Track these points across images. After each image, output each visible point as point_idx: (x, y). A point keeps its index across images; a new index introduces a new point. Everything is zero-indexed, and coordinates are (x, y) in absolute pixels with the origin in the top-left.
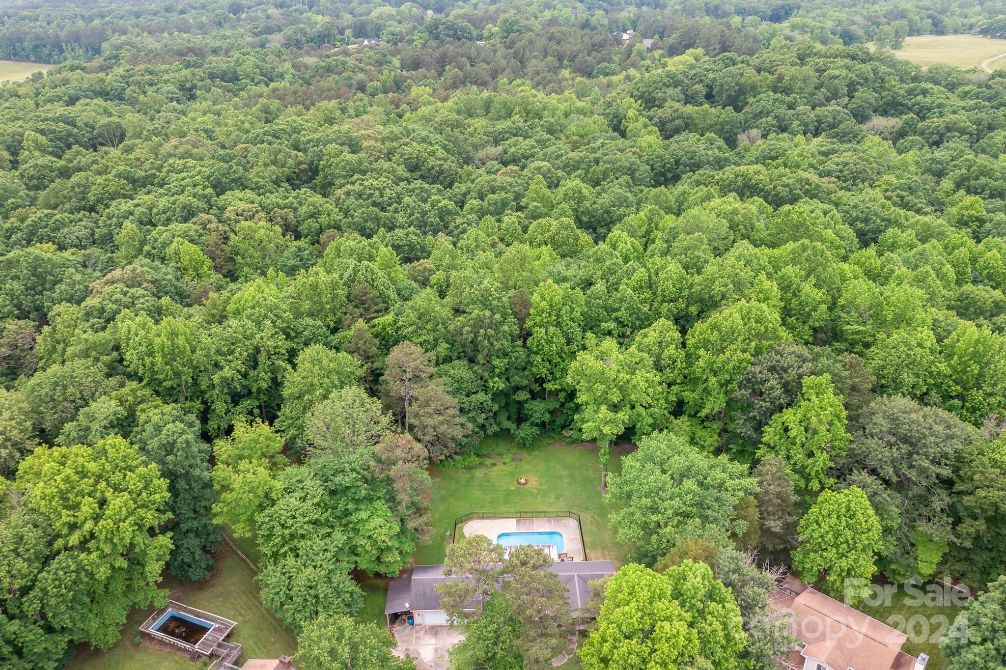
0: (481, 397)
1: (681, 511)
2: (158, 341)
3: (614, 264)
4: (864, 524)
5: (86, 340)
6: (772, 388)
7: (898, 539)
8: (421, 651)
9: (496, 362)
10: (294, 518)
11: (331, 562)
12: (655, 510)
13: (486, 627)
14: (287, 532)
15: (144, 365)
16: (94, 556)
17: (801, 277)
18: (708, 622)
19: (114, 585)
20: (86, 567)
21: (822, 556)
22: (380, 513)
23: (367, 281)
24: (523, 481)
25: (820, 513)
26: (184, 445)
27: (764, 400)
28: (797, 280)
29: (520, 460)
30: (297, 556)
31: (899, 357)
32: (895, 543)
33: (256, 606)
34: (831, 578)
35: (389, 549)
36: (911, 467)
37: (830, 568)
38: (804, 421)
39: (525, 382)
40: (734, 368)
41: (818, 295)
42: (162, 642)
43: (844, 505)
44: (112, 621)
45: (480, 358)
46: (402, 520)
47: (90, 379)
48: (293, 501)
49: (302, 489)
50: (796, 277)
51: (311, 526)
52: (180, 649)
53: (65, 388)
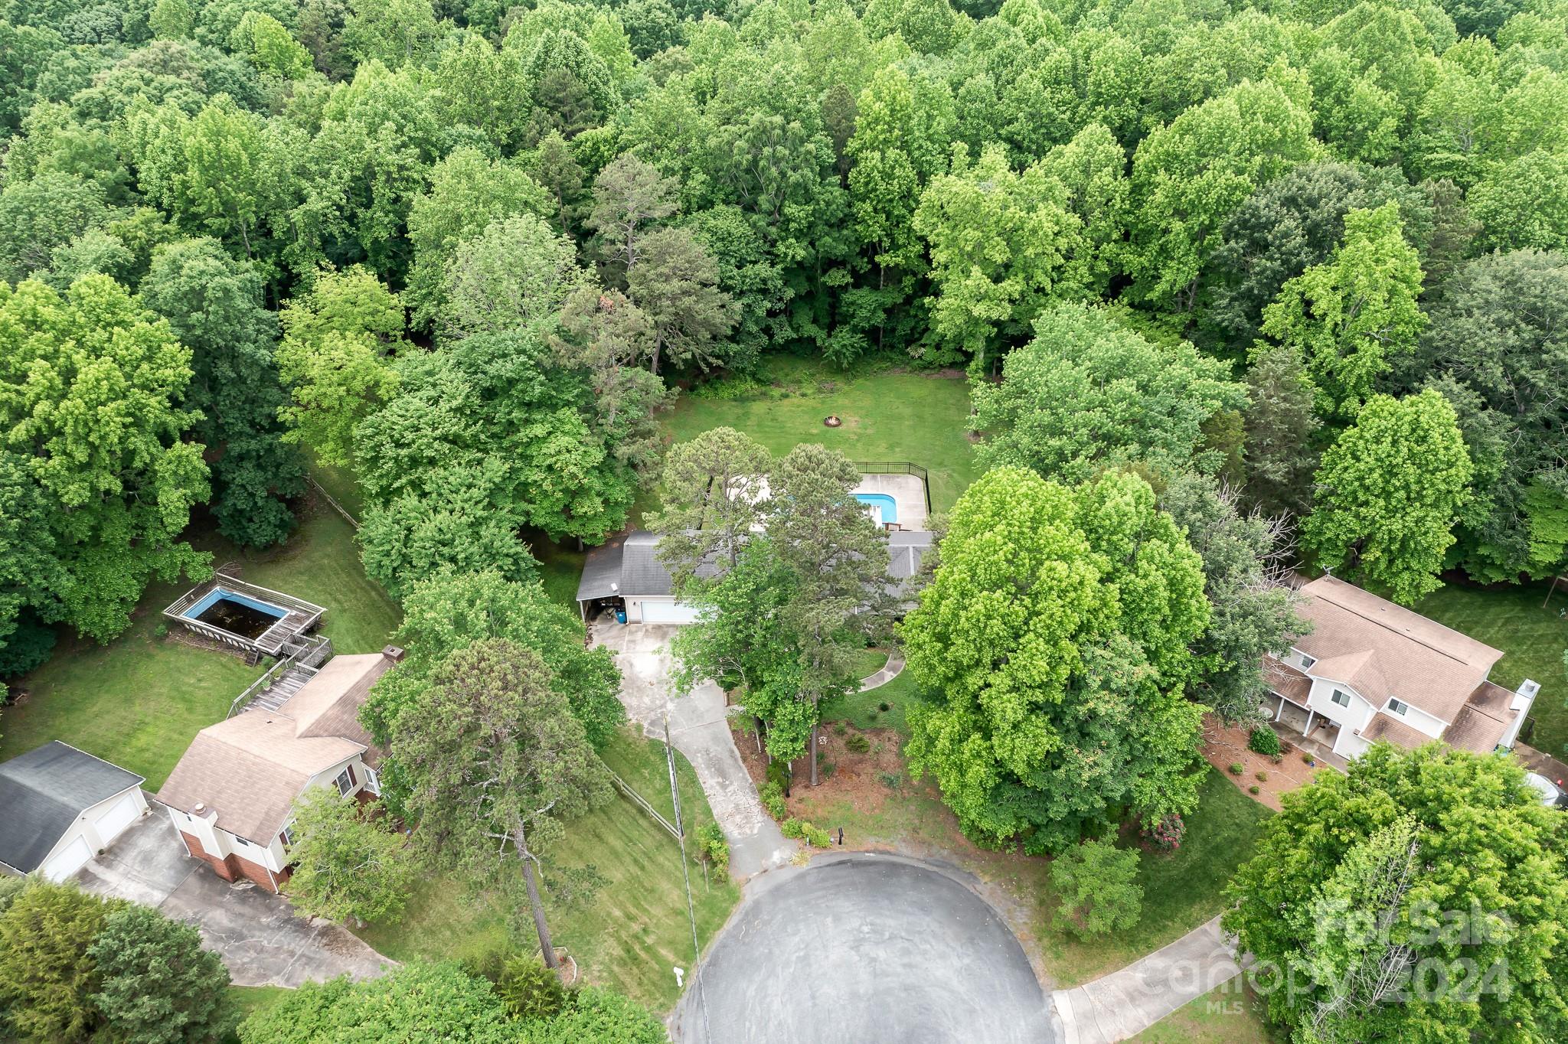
0: (763, 269)
1: (1104, 430)
2: (191, 142)
3: (1013, 46)
4: (1442, 451)
5: (70, 142)
6: (1286, 235)
7: (1499, 500)
8: (635, 662)
9: (791, 209)
10: (418, 430)
11: (480, 506)
12: (1056, 431)
13: (735, 589)
14: (404, 452)
15: (171, 190)
16: (56, 461)
17: (1353, 69)
18: (1141, 572)
19: (109, 531)
20: (43, 482)
21: (1357, 516)
22: (567, 427)
23: (567, 66)
24: (833, 421)
25: (1361, 437)
26: (220, 294)
27: (1271, 259)
28: (1345, 74)
29: (832, 391)
30: (424, 495)
31: (1528, 193)
32: (1492, 506)
33: (362, 588)
34: (1372, 554)
35: (581, 492)
36: (1540, 365)
37: (1370, 537)
38: (1344, 288)
39: (842, 249)
40: (1218, 202)
41: (1383, 100)
42: (201, 637)
43: (1408, 418)
44: (114, 596)
45: (763, 200)
46: (608, 446)
47: (73, 203)
48: (416, 402)
49: (434, 385)
50: (1343, 68)
51: (447, 446)
52: (230, 647)
53: (32, 216)
